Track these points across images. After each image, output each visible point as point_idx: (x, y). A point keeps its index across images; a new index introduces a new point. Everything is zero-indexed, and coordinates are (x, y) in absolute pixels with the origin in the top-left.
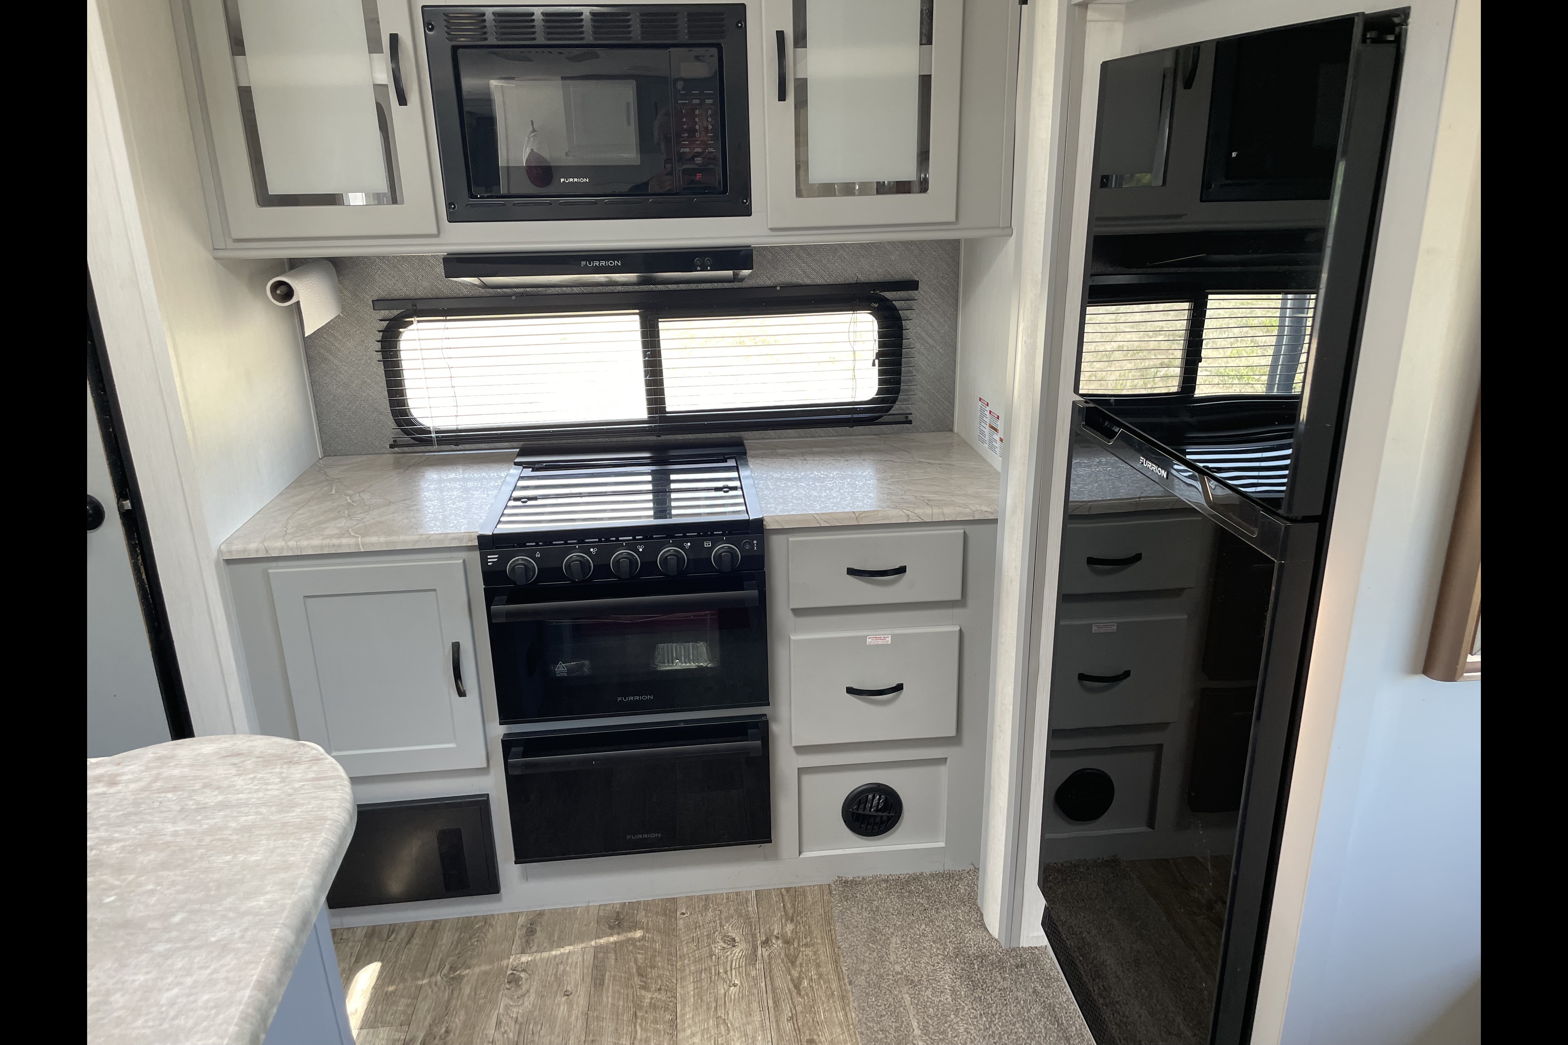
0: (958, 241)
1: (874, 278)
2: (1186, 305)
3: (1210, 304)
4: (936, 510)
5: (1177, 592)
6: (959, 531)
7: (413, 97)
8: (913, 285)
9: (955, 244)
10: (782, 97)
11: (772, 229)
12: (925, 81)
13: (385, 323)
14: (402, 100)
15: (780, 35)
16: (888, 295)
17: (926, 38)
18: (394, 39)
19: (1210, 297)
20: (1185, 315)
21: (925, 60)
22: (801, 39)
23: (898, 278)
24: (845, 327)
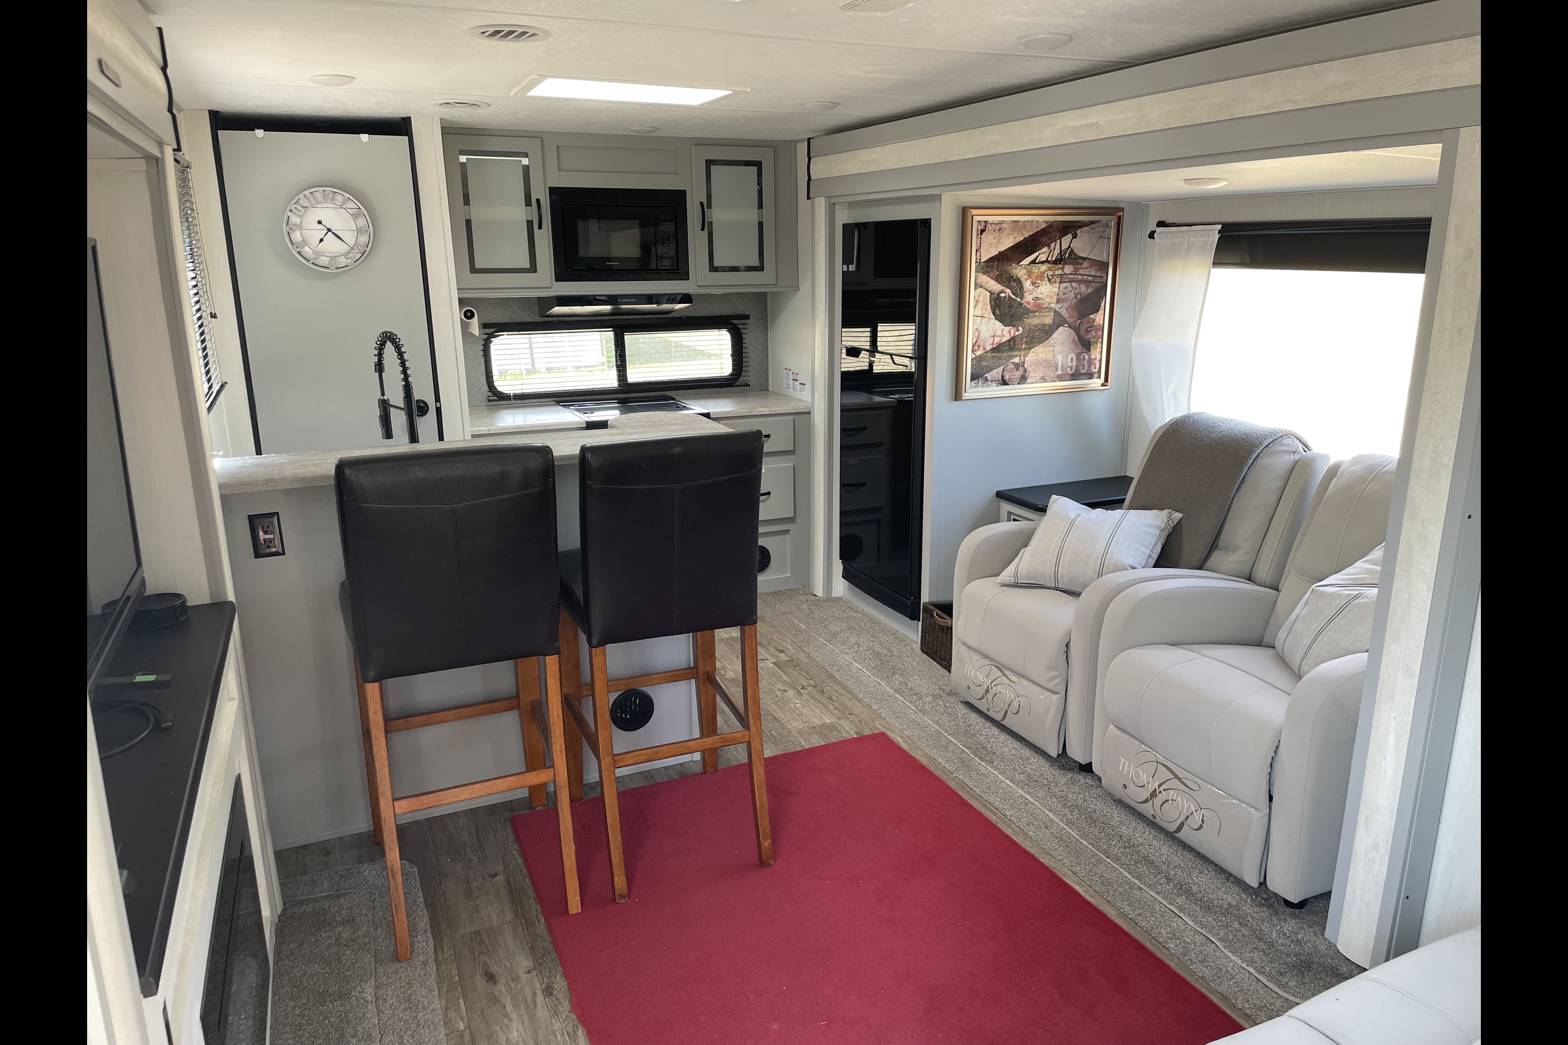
0: (765, 293)
1: (728, 313)
2: (869, 329)
3: (879, 329)
4: (782, 408)
5: (880, 445)
6: (791, 417)
7: (544, 225)
8: (747, 317)
9: (764, 294)
10: (703, 229)
11: (698, 286)
12: (761, 224)
13: (486, 336)
14: (540, 227)
15: (702, 204)
16: (735, 322)
17: (760, 206)
18: (538, 201)
19: (879, 324)
20: (869, 334)
21: (760, 215)
22: (709, 206)
23: (739, 313)
24: (716, 338)
